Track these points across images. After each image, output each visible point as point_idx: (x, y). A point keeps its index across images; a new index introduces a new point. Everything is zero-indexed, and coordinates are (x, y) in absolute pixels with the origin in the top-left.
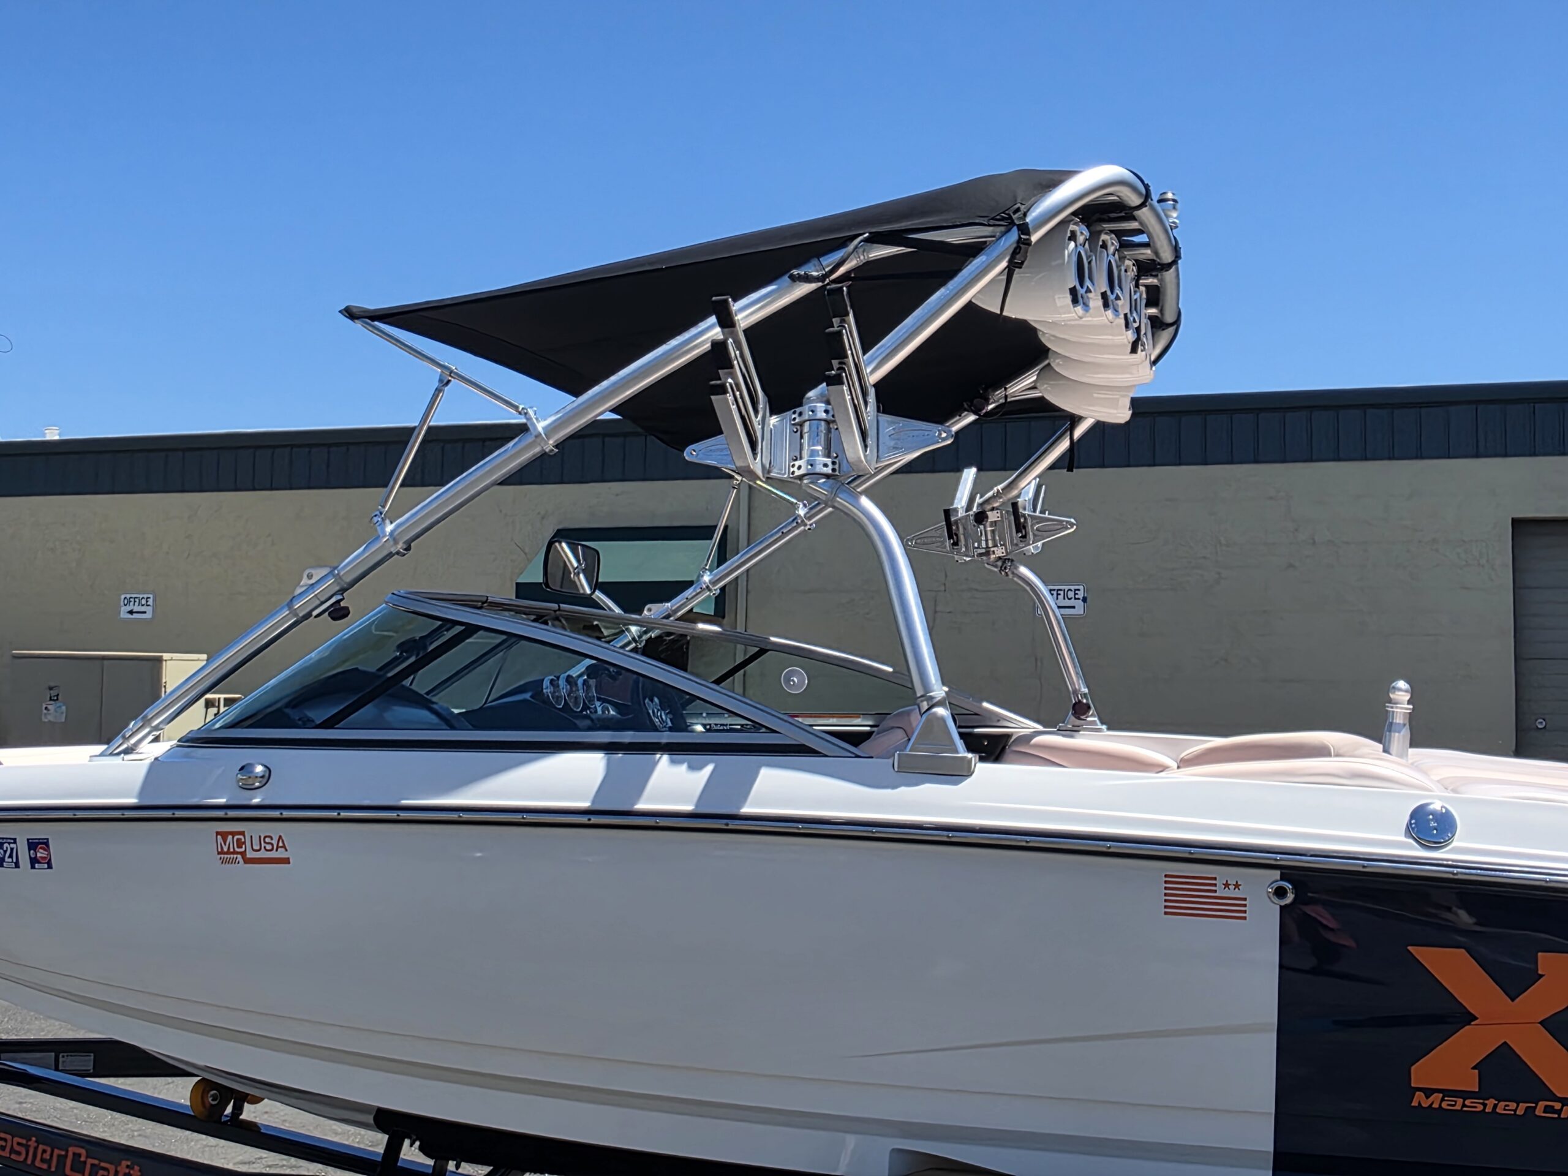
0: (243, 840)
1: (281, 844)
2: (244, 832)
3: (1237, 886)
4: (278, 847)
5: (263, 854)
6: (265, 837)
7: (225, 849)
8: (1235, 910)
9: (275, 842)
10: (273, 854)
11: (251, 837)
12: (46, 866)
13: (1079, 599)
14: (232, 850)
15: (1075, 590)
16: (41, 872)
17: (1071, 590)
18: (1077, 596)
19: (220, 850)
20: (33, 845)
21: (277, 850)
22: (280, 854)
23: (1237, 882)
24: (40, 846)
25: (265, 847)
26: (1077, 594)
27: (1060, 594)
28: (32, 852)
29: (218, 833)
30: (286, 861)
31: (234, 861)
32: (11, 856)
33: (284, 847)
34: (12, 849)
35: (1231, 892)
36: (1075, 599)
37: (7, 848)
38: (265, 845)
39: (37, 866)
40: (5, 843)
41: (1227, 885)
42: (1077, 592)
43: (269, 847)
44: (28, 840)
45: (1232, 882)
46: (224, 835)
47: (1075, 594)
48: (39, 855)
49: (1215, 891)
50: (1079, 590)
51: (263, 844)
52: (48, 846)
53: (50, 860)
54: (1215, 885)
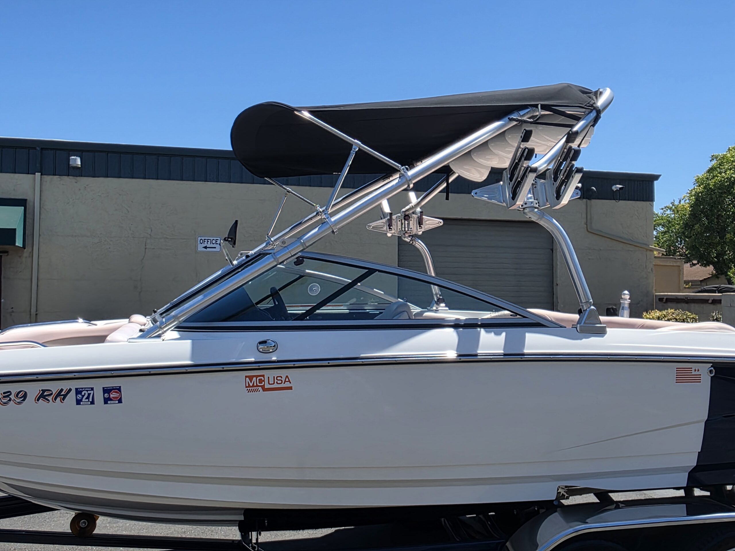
0: (263, 379)
1: (287, 380)
2: (264, 375)
3: (698, 370)
4: (285, 381)
5: (276, 386)
6: (277, 377)
7: (251, 385)
8: (697, 379)
9: (283, 380)
10: (282, 385)
11: (269, 377)
12: (117, 402)
13: (218, 244)
14: (255, 385)
15: (216, 240)
16: (113, 406)
17: (214, 240)
18: (217, 243)
19: (247, 385)
20: (106, 391)
21: (284, 383)
22: (287, 385)
23: (698, 369)
24: (113, 391)
25: (277, 382)
26: (217, 242)
27: (209, 241)
28: (106, 395)
29: (246, 377)
30: (290, 388)
31: (257, 390)
32: (88, 398)
33: (289, 381)
34: (89, 394)
35: (697, 373)
36: (216, 244)
37: (85, 394)
38: (277, 381)
39: (109, 402)
40: (84, 390)
41: (695, 370)
42: (217, 241)
43: (279, 382)
44: (103, 388)
45: (697, 369)
46: (251, 378)
47: (216, 242)
48: (111, 396)
49: (692, 373)
50: (218, 240)
51: (276, 381)
52: (120, 391)
53: (121, 398)
54: (692, 371)
